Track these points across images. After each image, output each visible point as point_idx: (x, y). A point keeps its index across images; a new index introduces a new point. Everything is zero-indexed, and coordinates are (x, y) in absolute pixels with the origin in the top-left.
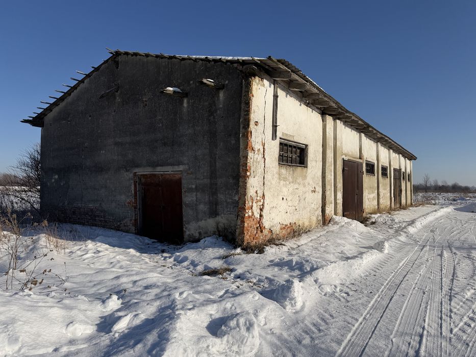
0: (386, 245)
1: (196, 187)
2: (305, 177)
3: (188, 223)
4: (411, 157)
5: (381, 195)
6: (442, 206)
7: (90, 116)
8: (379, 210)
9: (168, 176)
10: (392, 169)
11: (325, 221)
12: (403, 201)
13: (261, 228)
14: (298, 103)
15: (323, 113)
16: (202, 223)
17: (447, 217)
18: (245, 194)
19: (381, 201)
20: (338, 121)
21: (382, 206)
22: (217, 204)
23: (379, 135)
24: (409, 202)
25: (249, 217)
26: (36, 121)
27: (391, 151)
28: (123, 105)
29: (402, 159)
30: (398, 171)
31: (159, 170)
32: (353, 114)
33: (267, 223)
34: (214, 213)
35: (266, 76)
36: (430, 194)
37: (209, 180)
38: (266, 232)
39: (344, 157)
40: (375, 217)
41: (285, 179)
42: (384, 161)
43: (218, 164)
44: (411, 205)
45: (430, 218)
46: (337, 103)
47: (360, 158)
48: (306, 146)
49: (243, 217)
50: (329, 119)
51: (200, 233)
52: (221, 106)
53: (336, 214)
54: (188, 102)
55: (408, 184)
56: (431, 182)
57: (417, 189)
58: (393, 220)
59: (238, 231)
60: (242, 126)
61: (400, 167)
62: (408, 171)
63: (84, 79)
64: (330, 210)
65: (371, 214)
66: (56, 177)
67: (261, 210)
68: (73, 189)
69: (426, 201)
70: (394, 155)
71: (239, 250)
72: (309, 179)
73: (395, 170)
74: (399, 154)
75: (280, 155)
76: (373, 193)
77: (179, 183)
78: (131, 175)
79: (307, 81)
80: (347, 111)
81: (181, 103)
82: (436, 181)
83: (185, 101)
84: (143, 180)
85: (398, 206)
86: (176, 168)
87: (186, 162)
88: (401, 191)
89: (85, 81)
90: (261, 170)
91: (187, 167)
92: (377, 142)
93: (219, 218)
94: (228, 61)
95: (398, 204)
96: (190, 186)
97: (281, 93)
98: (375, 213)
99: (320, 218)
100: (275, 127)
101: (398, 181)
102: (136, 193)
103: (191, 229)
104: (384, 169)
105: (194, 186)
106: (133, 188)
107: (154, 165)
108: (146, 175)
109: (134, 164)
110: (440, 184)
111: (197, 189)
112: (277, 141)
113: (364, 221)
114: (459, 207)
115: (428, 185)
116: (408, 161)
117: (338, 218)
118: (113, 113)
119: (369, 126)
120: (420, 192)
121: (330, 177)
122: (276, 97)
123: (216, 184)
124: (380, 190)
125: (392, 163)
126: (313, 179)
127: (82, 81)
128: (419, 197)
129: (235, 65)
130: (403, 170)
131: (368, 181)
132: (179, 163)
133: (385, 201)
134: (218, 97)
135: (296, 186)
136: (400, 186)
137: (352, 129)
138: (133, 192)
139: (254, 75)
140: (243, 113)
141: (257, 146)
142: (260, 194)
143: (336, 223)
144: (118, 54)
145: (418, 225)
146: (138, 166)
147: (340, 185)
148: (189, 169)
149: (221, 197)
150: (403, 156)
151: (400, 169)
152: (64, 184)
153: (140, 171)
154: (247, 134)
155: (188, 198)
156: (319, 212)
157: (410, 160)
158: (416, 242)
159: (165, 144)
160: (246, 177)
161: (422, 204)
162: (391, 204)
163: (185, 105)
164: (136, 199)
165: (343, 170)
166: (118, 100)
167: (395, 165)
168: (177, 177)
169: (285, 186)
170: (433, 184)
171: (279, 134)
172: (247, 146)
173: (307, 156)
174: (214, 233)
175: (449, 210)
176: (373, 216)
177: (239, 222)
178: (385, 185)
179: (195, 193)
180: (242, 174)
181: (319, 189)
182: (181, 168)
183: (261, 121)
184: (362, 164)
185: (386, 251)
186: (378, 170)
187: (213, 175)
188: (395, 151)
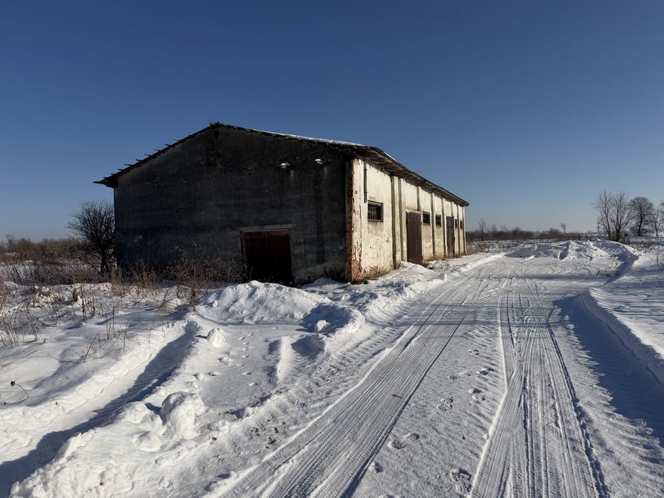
0: (446, 276)
1: (305, 241)
2: (382, 230)
3: (298, 270)
4: (463, 203)
5: (436, 243)
6: (494, 253)
7: (185, 179)
8: (434, 258)
9: (274, 233)
10: (445, 217)
11: (396, 266)
12: (456, 250)
13: (360, 269)
14: (376, 170)
15: (391, 175)
16: (311, 269)
17: (496, 262)
18: (351, 244)
19: (436, 249)
20: (402, 180)
21: (437, 254)
22: (323, 253)
23: (433, 187)
24: (462, 250)
25: (354, 260)
26: (110, 182)
27: (444, 199)
28: (226, 171)
29: (454, 206)
30: (450, 219)
31: (267, 228)
32: (414, 173)
33: (363, 266)
34: (321, 260)
35: (360, 157)
36: (487, 242)
37: (316, 235)
38: (363, 271)
39: (407, 210)
40: (432, 263)
41: (371, 232)
42: (438, 211)
43: (324, 223)
44: (465, 254)
45: (480, 263)
46: (403, 167)
47: (418, 210)
48: (382, 204)
49: (350, 261)
50: (396, 179)
51: (309, 277)
52: (325, 178)
53: (402, 260)
54: (295, 173)
55: (461, 232)
56: (488, 228)
57: (470, 237)
58: (448, 265)
59: (346, 271)
60: (347, 195)
61: (452, 215)
62: (461, 218)
63: (176, 144)
64: (398, 256)
65: (428, 261)
66: (141, 237)
67: (360, 256)
68: (165, 248)
69: (481, 249)
70: (447, 203)
71: (349, 283)
72: (385, 232)
73: (447, 218)
74: (451, 201)
75: (369, 213)
76: (429, 241)
77: (286, 238)
78: (238, 233)
79: (386, 156)
80: (410, 172)
81: (289, 174)
82: (494, 227)
83: (292, 172)
84: (248, 237)
85: (451, 254)
86: (285, 226)
87: (294, 221)
88: (454, 239)
89: (177, 146)
90: (359, 226)
91: (295, 225)
92: (431, 193)
93: (325, 264)
94: (330, 144)
95: (451, 253)
96: (298, 241)
97: (368, 166)
98: (432, 260)
99: (392, 263)
100: (365, 193)
101: (450, 228)
102: (242, 249)
103: (301, 274)
104: (438, 218)
105: (302, 241)
106: (240, 244)
107: (262, 224)
108: (251, 233)
109: (241, 224)
110: (499, 229)
111: (305, 242)
112: (367, 204)
113: (425, 266)
114: (510, 253)
115: (485, 231)
116: (460, 208)
117: (406, 263)
118: (214, 178)
119: (425, 180)
120: (476, 241)
121: (398, 229)
122: (365, 170)
123: (323, 238)
124: (435, 239)
125: (445, 212)
126: (387, 231)
127: (174, 146)
128: (474, 247)
129: (337, 148)
130: (456, 218)
131: (426, 231)
132: (287, 222)
133: (440, 250)
134: (323, 171)
135: (377, 237)
136: (453, 234)
137: (411, 184)
138: (240, 248)
139: (354, 158)
140: (347, 186)
141: (357, 209)
142: (359, 244)
143: (404, 267)
144: (218, 125)
145: (469, 267)
146: (245, 225)
147: (405, 235)
148: (298, 227)
149: (327, 247)
150: (455, 203)
151: (453, 217)
152: (152, 244)
153: (246, 230)
154: (351, 201)
155: (296, 250)
156: (391, 259)
157: (462, 206)
158: (466, 276)
159: (272, 207)
160: (351, 232)
161: (476, 252)
162: (445, 252)
163: (292, 175)
164: (242, 253)
165: (407, 222)
166: (219, 166)
167: (447, 213)
168: (284, 233)
169: (371, 237)
170: (490, 230)
171: (368, 198)
172: (351, 209)
173: (382, 212)
174: (322, 276)
175: (501, 256)
176: (431, 262)
177: (347, 264)
178: (439, 234)
179: (303, 246)
180: (349, 230)
181: (391, 240)
182: (290, 226)
183: (358, 190)
184: (420, 215)
185: (446, 280)
186: (433, 220)
187: (320, 230)
188: (447, 199)
